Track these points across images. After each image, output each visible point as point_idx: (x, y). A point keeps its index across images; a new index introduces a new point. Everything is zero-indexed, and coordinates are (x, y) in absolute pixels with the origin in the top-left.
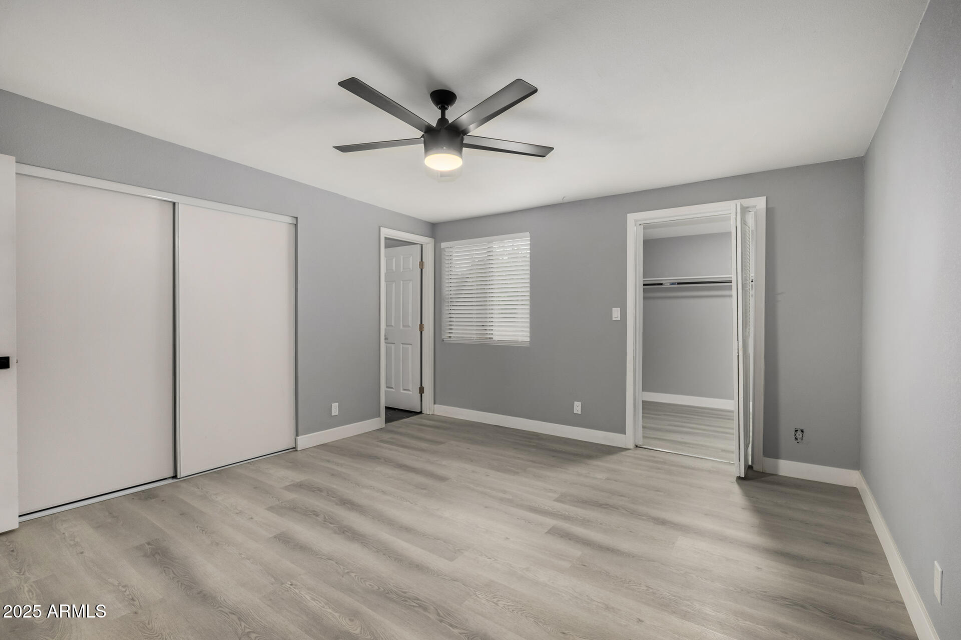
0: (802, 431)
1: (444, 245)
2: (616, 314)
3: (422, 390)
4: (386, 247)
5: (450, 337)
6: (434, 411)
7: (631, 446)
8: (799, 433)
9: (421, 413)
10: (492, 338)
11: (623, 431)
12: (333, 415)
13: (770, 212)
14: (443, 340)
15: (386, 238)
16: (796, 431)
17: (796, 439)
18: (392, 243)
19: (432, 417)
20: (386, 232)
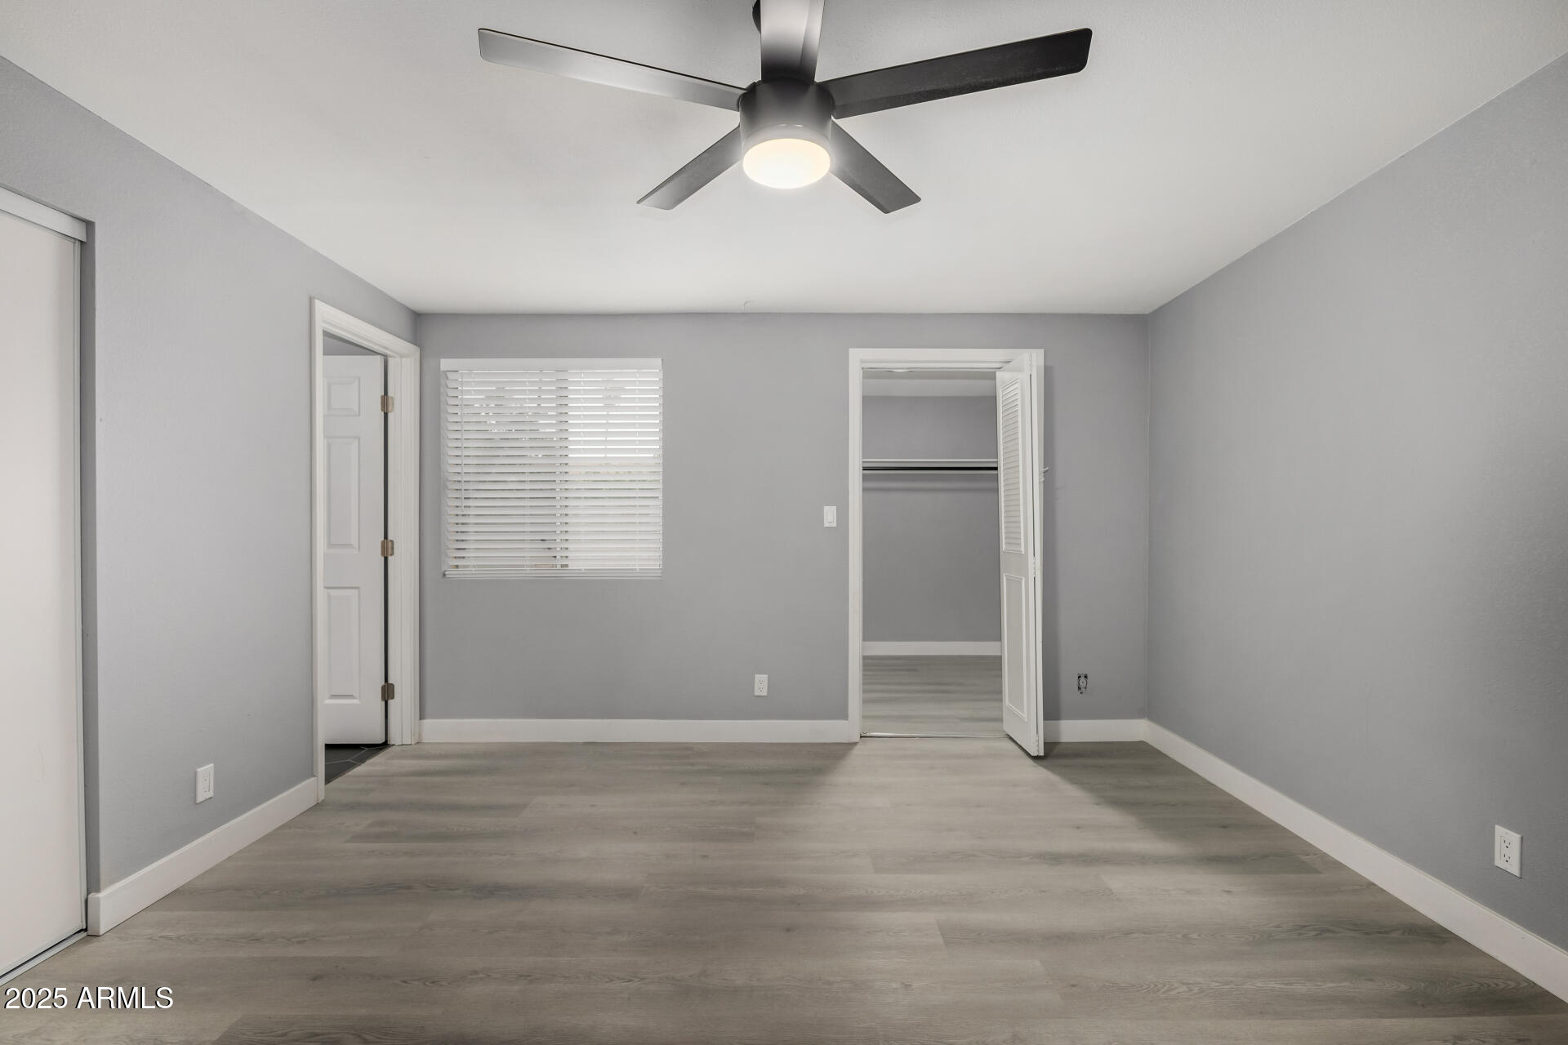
0: (1086, 677)
1: (446, 364)
2: (830, 516)
3: (388, 692)
4: (326, 353)
5: (457, 566)
6: (420, 735)
7: (857, 738)
8: (1083, 679)
9: (385, 745)
10: (567, 566)
11: (843, 714)
12: (200, 799)
13: (1048, 372)
14: (444, 575)
15: (326, 334)
16: (1079, 677)
17: (1079, 688)
18: (340, 345)
19: (418, 750)
20: (329, 317)
